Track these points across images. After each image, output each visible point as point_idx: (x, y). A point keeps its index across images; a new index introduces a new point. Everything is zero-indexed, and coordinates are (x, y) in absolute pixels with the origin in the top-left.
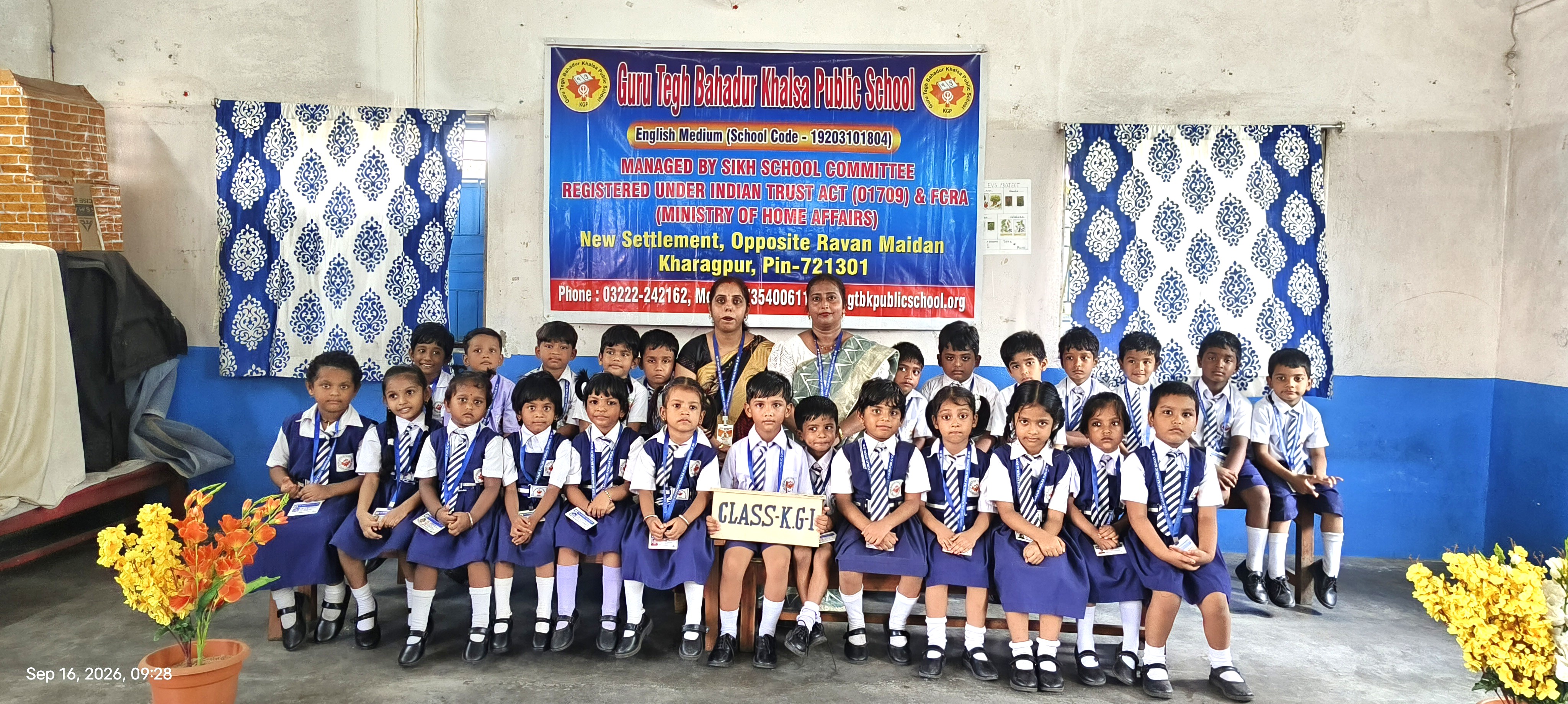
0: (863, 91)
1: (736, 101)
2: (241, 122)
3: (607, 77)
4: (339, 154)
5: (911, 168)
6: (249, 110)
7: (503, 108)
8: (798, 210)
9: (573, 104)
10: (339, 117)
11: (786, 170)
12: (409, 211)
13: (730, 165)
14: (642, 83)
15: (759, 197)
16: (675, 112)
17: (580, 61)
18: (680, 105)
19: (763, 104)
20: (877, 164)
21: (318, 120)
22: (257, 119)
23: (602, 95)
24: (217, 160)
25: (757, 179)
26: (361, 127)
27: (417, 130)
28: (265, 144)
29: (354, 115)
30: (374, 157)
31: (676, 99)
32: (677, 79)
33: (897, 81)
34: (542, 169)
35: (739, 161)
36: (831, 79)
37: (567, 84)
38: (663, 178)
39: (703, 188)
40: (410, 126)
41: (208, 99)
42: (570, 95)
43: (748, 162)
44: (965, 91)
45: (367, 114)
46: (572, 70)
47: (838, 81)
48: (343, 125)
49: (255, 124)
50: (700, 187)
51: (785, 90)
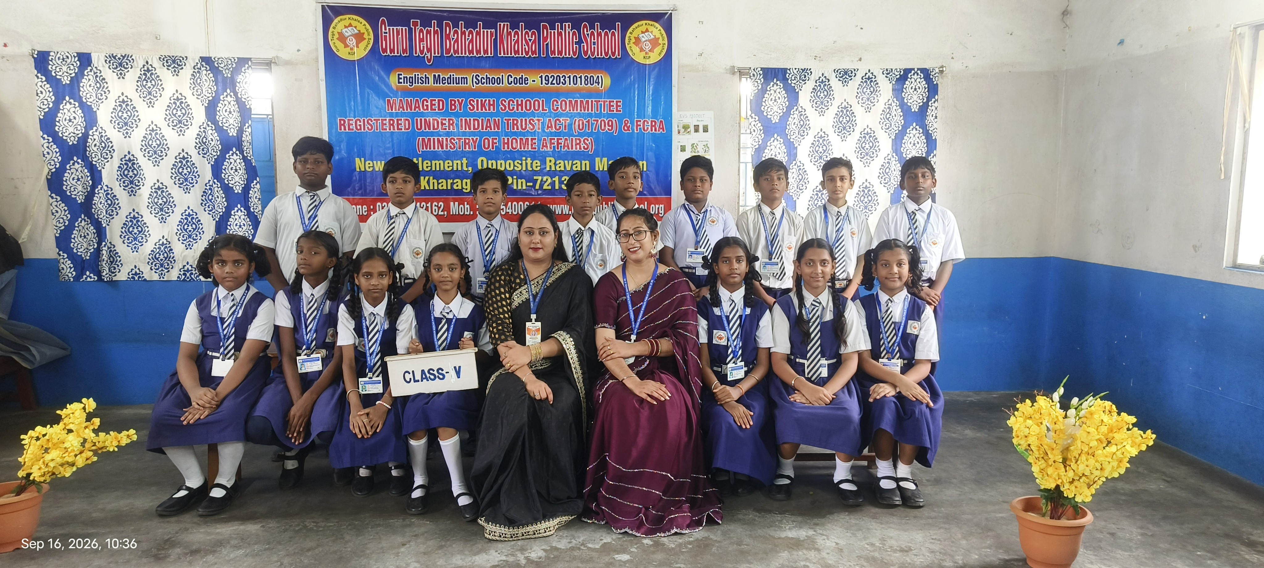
0: (579, 43)
1: (478, 52)
2: (58, 70)
3: (370, 30)
4: (148, 97)
5: (619, 104)
6: (63, 59)
7: (284, 56)
8: (530, 138)
9: (342, 53)
10: (144, 66)
11: (520, 107)
12: (213, 143)
13: (475, 104)
14: (400, 36)
15: (498, 129)
16: (429, 61)
17: (347, 16)
18: (433, 55)
19: (500, 54)
20: (592, 101)
21: (126, 68)
22: (72, 67)
23: (367, 46)
24: (38, 103)
25: (497, 114)
26: (165, 74)
27: (211, 75)
28: (81, 89)
29: (156, 64)
30: (178, 99)
31: (429, 50)
32: (429, 32)
33: (606, 34)
34: (320, 107)
35: (482, 101)
36: (554, 32)
37: (337, 36)
38: (421, 115)
39: (453, 123)
40: (205, 72)
41: (26, 49)
42: (340, 45)
43: (489, 101)
44: (660, 41)
45: (167, 62)
46: (340, 24)
47: (560, 34)
48: (148, 73)
49: (71, 72)
50: (451, 122)
51: (517, 41)
